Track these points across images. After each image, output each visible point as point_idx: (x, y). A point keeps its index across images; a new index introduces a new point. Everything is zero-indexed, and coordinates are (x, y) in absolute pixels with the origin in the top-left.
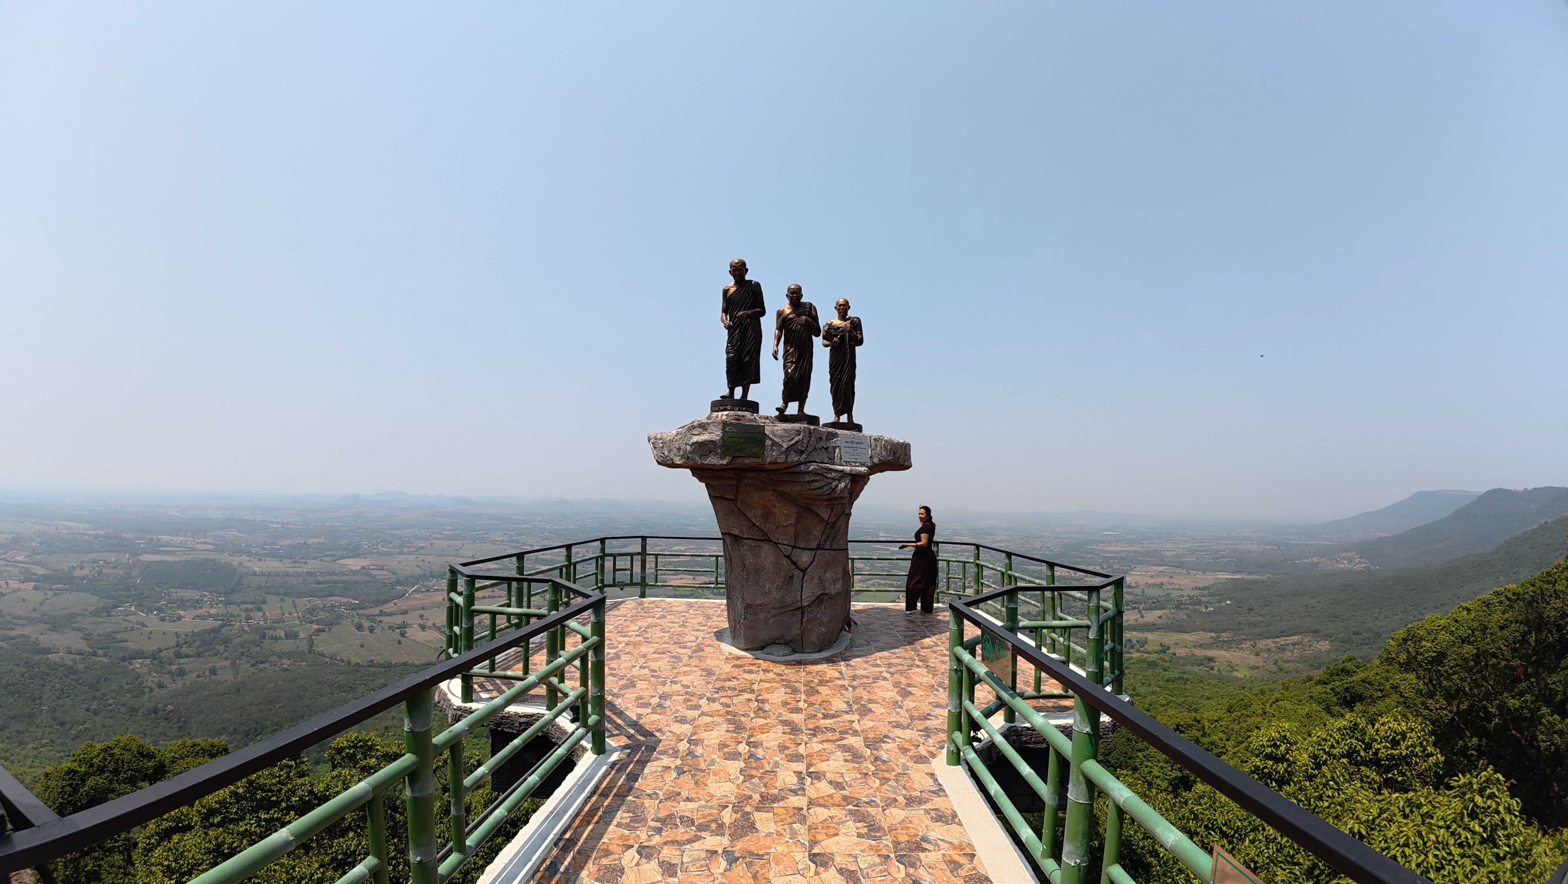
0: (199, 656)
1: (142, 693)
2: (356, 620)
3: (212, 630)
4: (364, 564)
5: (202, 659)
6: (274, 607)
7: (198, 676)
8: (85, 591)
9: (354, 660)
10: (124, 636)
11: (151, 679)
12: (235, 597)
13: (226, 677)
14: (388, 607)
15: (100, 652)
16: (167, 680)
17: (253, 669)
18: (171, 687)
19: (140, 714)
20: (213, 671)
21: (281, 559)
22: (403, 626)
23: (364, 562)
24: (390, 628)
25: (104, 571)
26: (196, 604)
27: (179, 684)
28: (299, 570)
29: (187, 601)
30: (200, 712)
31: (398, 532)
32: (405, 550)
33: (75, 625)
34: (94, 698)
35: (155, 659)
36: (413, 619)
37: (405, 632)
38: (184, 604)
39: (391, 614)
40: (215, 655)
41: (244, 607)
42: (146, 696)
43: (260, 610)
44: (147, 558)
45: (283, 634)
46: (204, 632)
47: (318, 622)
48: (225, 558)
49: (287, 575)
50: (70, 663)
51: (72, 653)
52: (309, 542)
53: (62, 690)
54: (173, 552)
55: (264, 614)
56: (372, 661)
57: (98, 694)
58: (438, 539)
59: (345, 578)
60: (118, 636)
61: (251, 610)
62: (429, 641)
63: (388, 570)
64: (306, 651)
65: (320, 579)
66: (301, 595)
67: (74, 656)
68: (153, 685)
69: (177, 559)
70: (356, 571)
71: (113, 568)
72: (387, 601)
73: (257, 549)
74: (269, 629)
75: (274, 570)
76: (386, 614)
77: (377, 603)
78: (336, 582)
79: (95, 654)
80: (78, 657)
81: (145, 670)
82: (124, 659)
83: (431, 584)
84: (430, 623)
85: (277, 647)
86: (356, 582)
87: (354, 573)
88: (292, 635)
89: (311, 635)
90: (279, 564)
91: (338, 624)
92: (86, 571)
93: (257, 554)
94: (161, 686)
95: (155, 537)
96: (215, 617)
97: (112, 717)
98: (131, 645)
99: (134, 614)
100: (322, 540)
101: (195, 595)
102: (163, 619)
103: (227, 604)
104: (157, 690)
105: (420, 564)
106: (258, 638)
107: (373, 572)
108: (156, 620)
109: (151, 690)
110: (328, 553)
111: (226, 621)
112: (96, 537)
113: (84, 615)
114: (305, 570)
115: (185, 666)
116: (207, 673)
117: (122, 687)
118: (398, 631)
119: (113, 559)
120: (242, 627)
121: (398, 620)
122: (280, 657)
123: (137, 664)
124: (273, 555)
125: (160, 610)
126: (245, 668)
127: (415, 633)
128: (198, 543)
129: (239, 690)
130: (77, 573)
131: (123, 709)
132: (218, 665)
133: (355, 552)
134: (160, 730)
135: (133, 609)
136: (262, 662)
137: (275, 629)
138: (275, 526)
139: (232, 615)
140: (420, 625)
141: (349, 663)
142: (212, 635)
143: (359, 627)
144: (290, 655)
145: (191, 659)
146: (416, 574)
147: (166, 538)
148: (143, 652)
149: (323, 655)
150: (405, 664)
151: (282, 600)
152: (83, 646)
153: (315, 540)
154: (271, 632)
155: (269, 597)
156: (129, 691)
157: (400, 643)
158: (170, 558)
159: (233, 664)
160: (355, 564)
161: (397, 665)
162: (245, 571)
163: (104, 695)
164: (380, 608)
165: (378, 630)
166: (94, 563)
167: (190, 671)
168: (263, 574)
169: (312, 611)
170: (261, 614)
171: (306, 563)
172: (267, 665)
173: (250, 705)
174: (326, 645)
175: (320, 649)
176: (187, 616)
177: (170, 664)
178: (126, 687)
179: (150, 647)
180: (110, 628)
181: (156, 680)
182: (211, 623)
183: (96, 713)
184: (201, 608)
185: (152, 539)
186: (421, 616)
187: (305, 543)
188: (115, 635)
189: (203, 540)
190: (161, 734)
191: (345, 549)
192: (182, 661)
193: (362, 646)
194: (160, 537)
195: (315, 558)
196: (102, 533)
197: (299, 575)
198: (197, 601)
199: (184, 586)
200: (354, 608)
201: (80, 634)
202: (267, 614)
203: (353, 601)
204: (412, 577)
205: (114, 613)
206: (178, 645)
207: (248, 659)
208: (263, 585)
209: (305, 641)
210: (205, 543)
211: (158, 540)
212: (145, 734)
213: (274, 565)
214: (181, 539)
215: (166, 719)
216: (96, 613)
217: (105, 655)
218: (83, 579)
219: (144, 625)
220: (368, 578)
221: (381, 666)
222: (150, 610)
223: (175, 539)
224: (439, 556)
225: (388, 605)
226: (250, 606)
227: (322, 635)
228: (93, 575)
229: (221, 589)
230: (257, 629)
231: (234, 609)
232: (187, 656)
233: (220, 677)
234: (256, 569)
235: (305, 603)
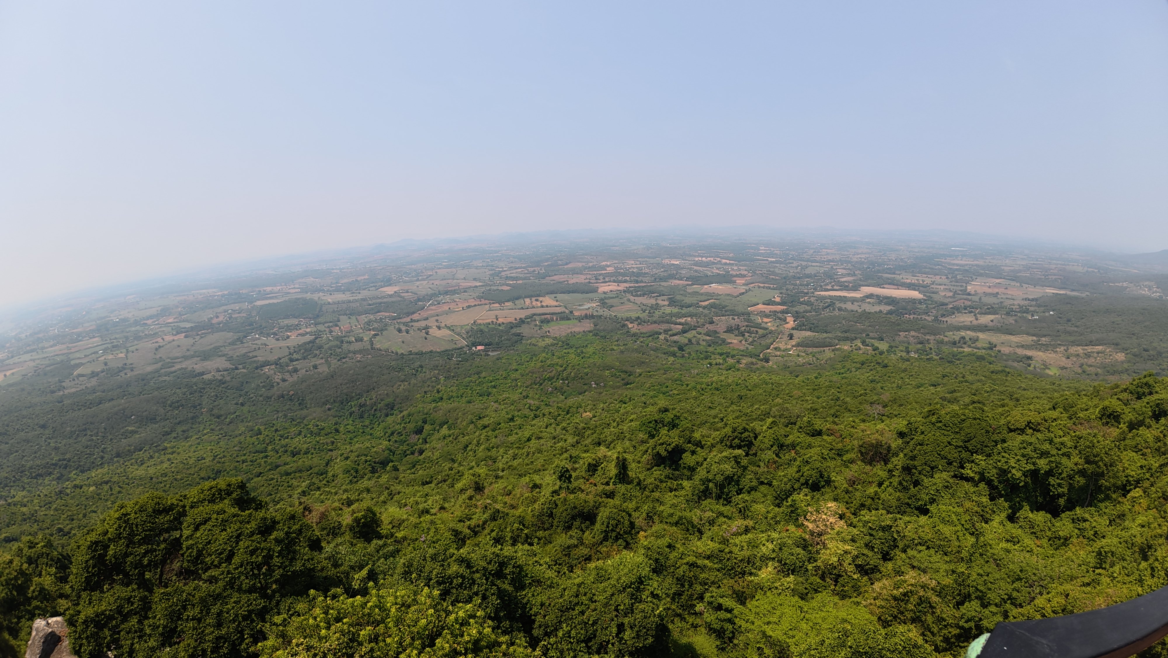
0: (305, 359)
1: (273, 386)
2: (397, 326)
3: (310, 342)
4: (396, 290)
5: (307, 360)
6: (345, 323)
7: (307, 371)
8: (223, 331)
9: (400, 351)
10: (254, 354)
11: (277, 377)
12: (320, 320)
13: (324, 369)
14: (415, 316)
15: (240, 366)
16: (287, 376)
17: (339, 363)
18: (291, 380)
19: (273, 399)
20: (315, 367)
21: (344, 292)
22: (427, 328)
23: (396, 289)
24: (419, 329)
25: (233, 316)
26: (297, 327)
27: (295, 377)
28: (356, 298)
29: (291, 326)
30: (311, 393)
31: (413, 266)
32: (420, 278)
33: (220, 353)
34: (241, 396)
35: (277, 364)
36: (432, 322)
37: (428, 332)
38: (289, 328)
39: (418, 321)
40: (314, 357)
41: (326, 325)
42: (275, 388)
43: (337, 325)
44: (259, 303)
45: (353, 339)
46: (305, 344)
47: (373, 330)
48: (308, 296)
49: (349, 302)
50: (220, 378)
51: (220, 371)
52: (359, 279)
53: (216, 396)
54: (276, 297)
55: (340, 328)
56: (411, 351)
57: (242, 393)
58: (440, 268)
59: (385, 300)
60: (251, 355)
61: (332, 327)
62: (444, 336)
63: (411, 292)
64: (369, 348)
65: (370, 302)
66: (360, 314)
67: (222, 373)
68: (278, 381)
69: (279, 301)
70: (392, 295)
71: (239, 313)
72: (414, 313)
73: (328, 288)
74: (345, 337)
75: (340, 300)
76: (415, 321)
77: (408, 314)
78: (381, 303)
79: (237, 369)
80: (225, 373)
81: (272, 372)
82: (257, 368)
83: (440, 299)
84: (443, 325)
85: (352, 348)
86: (393, 302)
87: (391, 296)
88: (360, 340)
89: (371, 339)
90: (343, 296)
91: (386, 330)
92: (221, 319)
93: (328, 291)
94: (284, 380)
95: (261, 289)
96: (310, 333)
97: (254, 405)
98: (260, 359)
99: (259, 339)
100: (366, 277)
101: (295, 321)
102: (278, 340)
103: (316, 324)
104: (282, 383)
105: (431, 286)
106: (339, 343)
107: (402, 295)
108: (274, 340)
109: (278, 384)
110: (372, 285)
111: (318, 335)
112: (223, 296)
113: (224, 346)
114: (360, 298)
115: (297, 366)
116: (312, 368)
117: (259, 385)
118: (424, 331)
119: (237, 308)
120: (328, 337)
121: (423, 324)
122: (354, 353)
123: (266, 369)
124: (338, 290)
125: (275, 334)
126: (334, 362)
127: (434, 332)
128: (290, 289)
129: (332, 377)
130: (215, 321)
131: (261, 399)
132: (317, 363)
133: (389, 282)
134: (287, 407)
135: (257, 336)
136: (344, 358)
137: (348, 337)
138: (335, 271)
139: (320, 331)
140: (437, 326)
141: (397, 353)
142: (311, 345)
143: (400, 331)
144: (360, 352)
145: (300, 361)
146: (429, 293)
147: (269, 289)
148: (269, 362)
149: (380, 350)
150: (431, 352)
151: (349, 318)
152: (228, 365)
153: (362, 278)
154: (346, 339)
155: (341, 317)
156: (264, 387)
157: (426, 339)
158: (275, 301)
159: (327, 361)
160: (390, 290)
161: (426, 353)
162: (323, 302)
163: (247, 392)
164: (410, 317)
165: (411, 332)
166: (225, 312)
167: (301, 369)
168: (334, 303)
169: (369, 323)
170: (338, 328)
171: (359, 293)
172: (347, 359)
173: (341, 385)
174: (380, 343)
175: (378, 347)
176: (293, 335)
177: (287, 366)
178: (261, 385)
179: (272, 358)
180: (244, 351)
181: (280, 377)
182: (308, 338)
183: (242, 405)
184: (300, 329)
185: (260, 291)
186: (437, 321)
187: (356, 280)
188: (248, 354)
189: (293, 286)
190: (288, 410)
191: (382, 281)
192: (294, 363)
193: (403, 342)
194: (265, 289)
195: (364, 289)
196: (226, 292)
197: (357, 301)
198: (297, 325)
199: (287, 317)
200: (394, 318)
201: (224, 358)
202: (342, 327)
203: (393, 315)
204: (427, 295)
205: (245, 341)
206: (290, 354)
207: (335, 357)
208: (336, 310)
209: (368, 342)
210: (294, 288)
211: (264, 291)
212: (278, 411)
213: (340, 297)
214: (278, 288)
215: (290, 400)
216: (233, 343)
217: (244, 368)
218: (219, 324)
219: (266, 345)
220: (400, 299)
221: (416, 354)
222: (268, 335)
223: (275, 288)
224: (442, 280)
225: (415, 315)
226: (331, 324)
227: (378, 338)
228: (226, 320)
229: (310, 316)
230: (337, 338)
231: (321, 327)
232: (297, 360)
233: (320, 370)
234: (329, 300)
235: (364, 318)
